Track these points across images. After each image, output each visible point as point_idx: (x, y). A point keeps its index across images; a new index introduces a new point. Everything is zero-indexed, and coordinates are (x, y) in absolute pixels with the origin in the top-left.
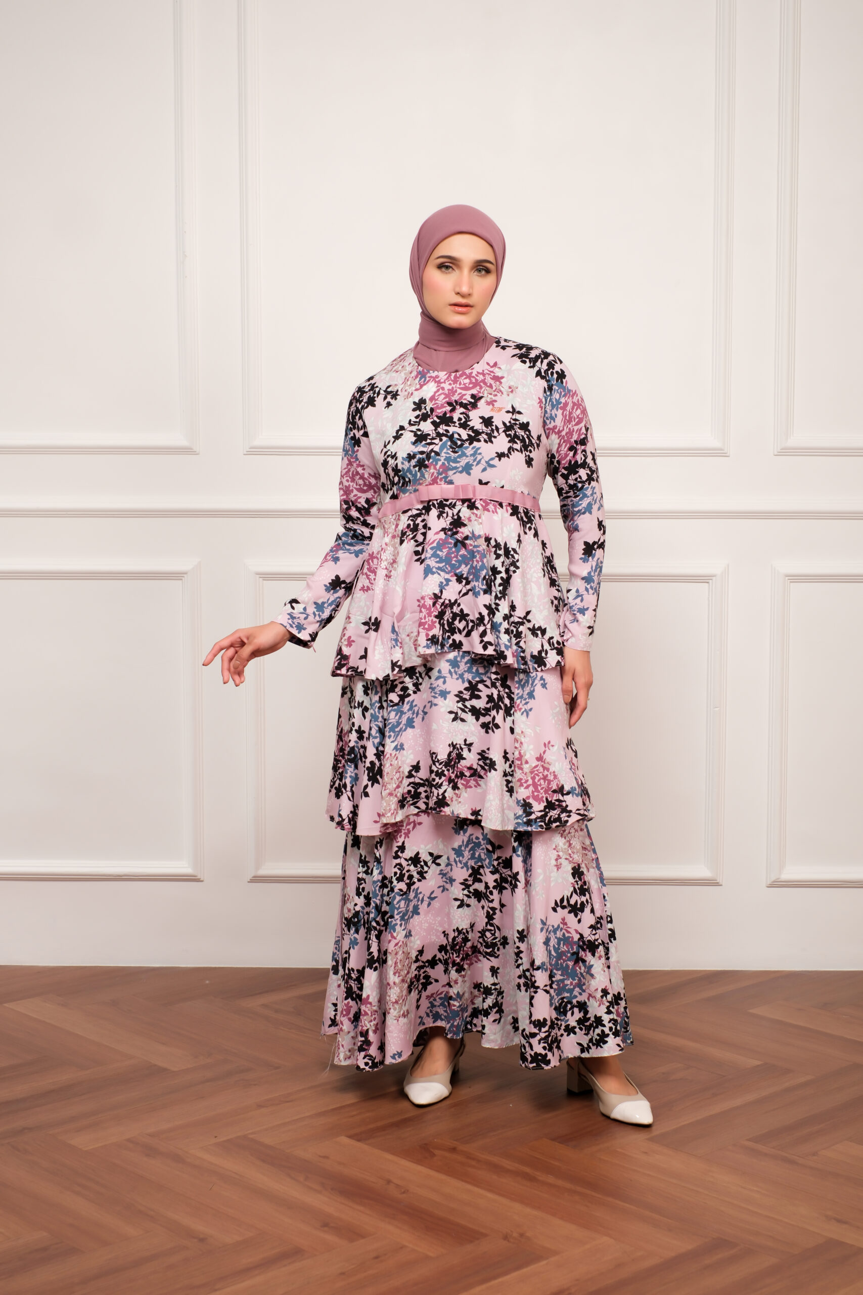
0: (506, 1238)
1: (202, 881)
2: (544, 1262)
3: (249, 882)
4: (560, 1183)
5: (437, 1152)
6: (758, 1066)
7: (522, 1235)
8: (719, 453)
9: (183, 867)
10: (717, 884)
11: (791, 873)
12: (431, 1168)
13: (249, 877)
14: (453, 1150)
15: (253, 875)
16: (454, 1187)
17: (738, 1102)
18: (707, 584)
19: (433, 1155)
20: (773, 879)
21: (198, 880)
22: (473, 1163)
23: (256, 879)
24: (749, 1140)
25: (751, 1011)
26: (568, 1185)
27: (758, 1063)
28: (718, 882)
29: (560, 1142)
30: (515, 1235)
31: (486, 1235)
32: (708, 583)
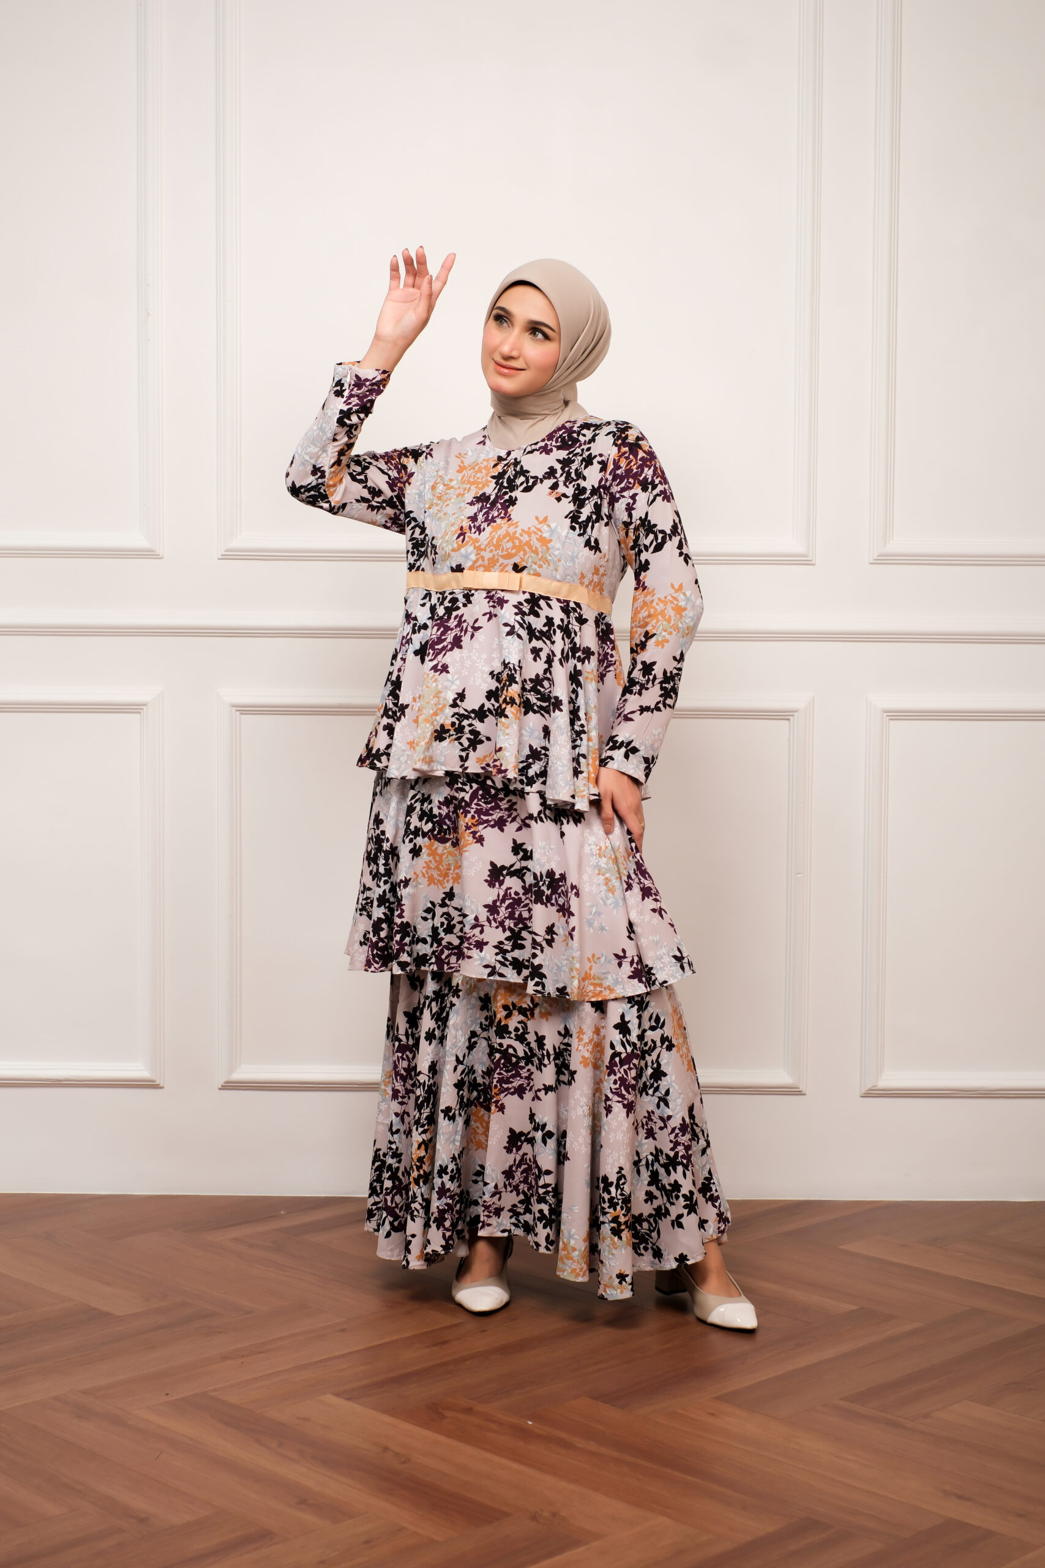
0: (534, 1518)
1: (162, 1088)
2: (582, 1549)
3: (220, 1089)
4: (604, 1450)
5: (447, 1413)
6: (853, 1311)
7: (554, 1514)
8: (802, 560)
9: (138, 1070)
10: (800, 1093)
11: (889, 1080)
12: (439, 1431)
13: (221, 1083)
14: (469, 1411)
15: (226, 1079)
16: (468, 1456)
17: (829, 1353)
18: (787, 722)
19: (443, 1417)
20: (869, 1086)
21: (157, 1087)
22: (494, 1426)
23: (230, 1086)
24: (842, 1399)
25: (841, 1247)
26: (615, 1454)
27: (853, 1308)
28: (800, 1090)
29: (604, 1402)
30: (546, 1514)
31: (507, 1515)
32: (788, 720)
